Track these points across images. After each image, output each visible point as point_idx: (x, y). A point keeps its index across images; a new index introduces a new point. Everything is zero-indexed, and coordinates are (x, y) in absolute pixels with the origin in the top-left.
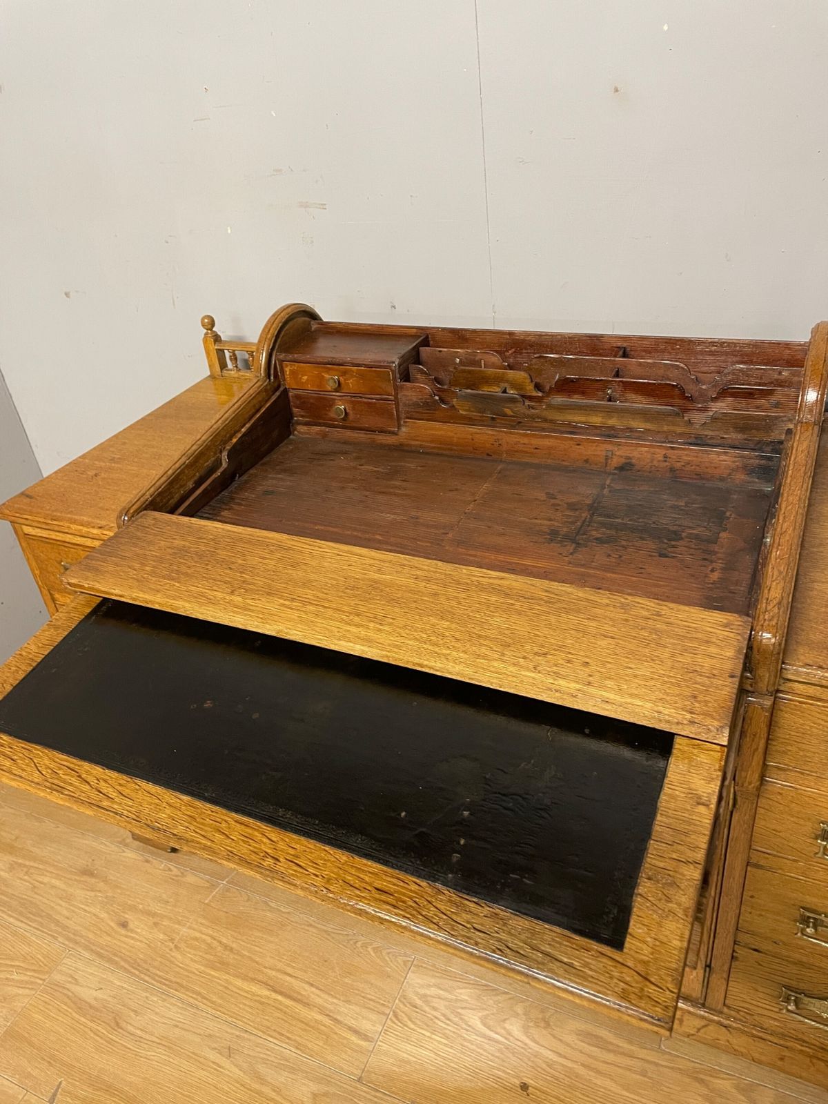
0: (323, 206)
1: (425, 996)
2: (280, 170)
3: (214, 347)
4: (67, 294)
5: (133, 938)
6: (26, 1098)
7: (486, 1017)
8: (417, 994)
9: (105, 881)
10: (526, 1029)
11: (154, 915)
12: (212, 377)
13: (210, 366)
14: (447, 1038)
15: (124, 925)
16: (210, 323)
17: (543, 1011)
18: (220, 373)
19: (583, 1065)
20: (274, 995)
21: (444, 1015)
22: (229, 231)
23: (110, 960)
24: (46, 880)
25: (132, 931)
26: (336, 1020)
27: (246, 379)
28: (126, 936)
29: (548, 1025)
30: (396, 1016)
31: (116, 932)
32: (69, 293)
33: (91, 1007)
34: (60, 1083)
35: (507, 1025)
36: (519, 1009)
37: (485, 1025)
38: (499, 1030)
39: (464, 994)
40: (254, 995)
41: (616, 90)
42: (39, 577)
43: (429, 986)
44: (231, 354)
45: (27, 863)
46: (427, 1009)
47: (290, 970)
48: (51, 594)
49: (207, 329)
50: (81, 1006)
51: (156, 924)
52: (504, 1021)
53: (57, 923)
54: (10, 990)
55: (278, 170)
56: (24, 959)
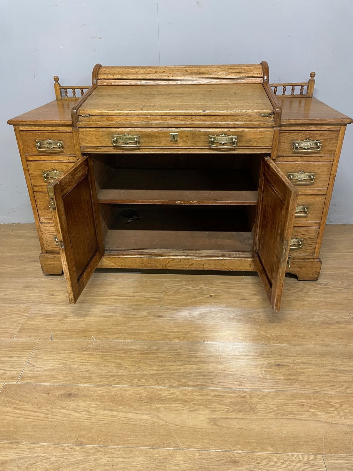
0: (100, 38)
1: (172, 286)
3: (58, 88)
5: (59, 297)
6: (40, 341)
7: (192, 286)
8: (169, 286)
9: (37, 287)
10: (205, 286)
12: (57, 100)
13: (56, 96)
14: (183, 292)
15: (53, 295)
16: (56, 79)
17: (208, 281)
18: (60, 98)
19: (225, 288)
20: (121, 297)
21: (180, 288)
22: (62, 47)
23: (52, 304)
24: (10, 292)
26: (145, 297)
27: (72, 100)
28: (55, 297)
29: (211, 283)
30: (165, 292)
31: (51, 297)
33: (52, 315)
34: (52, 334)
35: (199, 286)
36: (201, 282)
37: (193, 287)
38: (197, 287)
39: (183, 283)
40: (114, 299)
41: (198, 3)
42: (22, 150)
43: (172, 284)
44: (66, 91)
46: (174, 288)
47: (123, 291)
48: (26, 157)
49: (56, 81)
52: (198, 285)
53: (23, 300)
54: (14, 320)
55: (84, 25)
56: (15, 311)
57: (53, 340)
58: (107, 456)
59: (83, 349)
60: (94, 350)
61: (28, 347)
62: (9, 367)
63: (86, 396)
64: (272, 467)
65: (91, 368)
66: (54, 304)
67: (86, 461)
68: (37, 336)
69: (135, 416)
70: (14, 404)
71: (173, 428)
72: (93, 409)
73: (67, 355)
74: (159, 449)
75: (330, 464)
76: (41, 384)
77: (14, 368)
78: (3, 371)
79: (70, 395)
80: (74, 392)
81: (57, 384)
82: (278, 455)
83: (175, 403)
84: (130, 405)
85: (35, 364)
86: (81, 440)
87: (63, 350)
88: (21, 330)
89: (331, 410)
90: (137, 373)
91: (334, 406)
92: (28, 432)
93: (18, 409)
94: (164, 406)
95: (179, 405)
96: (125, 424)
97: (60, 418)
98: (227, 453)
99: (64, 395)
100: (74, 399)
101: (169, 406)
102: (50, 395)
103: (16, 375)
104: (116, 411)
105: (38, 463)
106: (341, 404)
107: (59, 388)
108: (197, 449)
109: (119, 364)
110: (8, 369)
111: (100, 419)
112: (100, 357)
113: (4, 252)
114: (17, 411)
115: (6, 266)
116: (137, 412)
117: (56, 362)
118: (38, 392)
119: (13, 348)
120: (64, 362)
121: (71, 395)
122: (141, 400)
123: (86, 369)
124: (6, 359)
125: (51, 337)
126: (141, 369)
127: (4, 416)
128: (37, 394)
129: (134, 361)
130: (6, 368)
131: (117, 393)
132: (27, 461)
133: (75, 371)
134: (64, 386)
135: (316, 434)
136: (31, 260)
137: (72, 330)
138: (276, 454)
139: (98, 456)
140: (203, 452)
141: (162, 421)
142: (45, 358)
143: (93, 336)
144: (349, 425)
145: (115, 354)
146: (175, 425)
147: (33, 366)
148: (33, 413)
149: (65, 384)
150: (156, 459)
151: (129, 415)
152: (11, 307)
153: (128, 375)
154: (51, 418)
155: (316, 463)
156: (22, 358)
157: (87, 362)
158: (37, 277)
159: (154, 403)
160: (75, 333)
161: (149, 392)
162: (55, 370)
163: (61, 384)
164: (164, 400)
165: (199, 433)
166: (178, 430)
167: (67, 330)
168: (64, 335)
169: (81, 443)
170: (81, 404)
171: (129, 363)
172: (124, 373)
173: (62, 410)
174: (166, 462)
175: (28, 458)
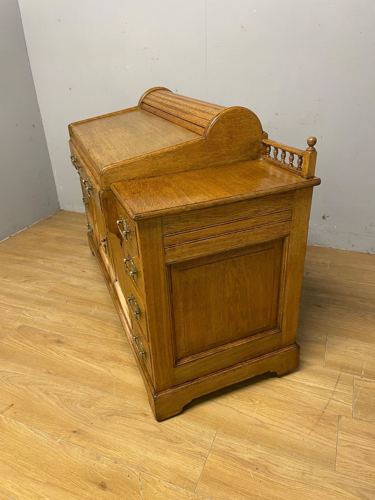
0: (158, 59)
2: (146, 48)
4: (70, 89)
6: (59, 302)
9: (76, 264)
11: (94, 270)
15: (84, 272)
22: (128, 67)
23: (80, 278)
24: (56, 264)
25: (87, 273)
31: (82, 273)
32: (71, 88)
33: (76, 286)
34: (69, 299)
41: (242, 27)
45: (49, 261)
50: (73, 286)
51: (94, 271)
53: (62, 271)
54: (49, 284)
55: (145, 48)
56: (52, 278)
57: (68, 303)
58: (61, 385)
59: (84, 314)
60: (91, 316)
61: (49, 304)
62: (30, 315)
63: (69, 345)
64: (171, 427)
65: (83, 328)
66: (82, 278)
67: (46, 384)
68: (58, 298)
69: (94, 366)
70: (21, 338)
71: (115, 381)
72: (69, 354)
73: (72, 315)
74: (98, 391)
75: (218, 440)
76: (44, 330)
77: (33, 316)
78: (25, 316)
79: (58, 342)
80: (62, 340)
81: (54, 332)
82: (182, 421)
83: (127, 366)
84: (95, 358)
85: (47, 316)
86: (50, 371)
87: (70, 311)
88: (50, 292)
89: (249, 403)
90: (113, 339)
91: (253, 401)
92: (20, 357)
93: (22, 342)
94: (118, 365)
95: (130, 368)
96: (85, 369)
97: (45, 354)
98: (144, 408)
99: (55, 340)
100: (60, 345)
101: (122, 367)
102: (46, 338)
103: (31, 320)
104: (83, 359)
105: (16, 378)
106: (261, 402)
107: (54, 335)
108: (124, 399)
109: (103, 330)
110: (29, 315)
111: (70, 362)
112: (92, 322)
113: (67, 234)
114: (20, 343)
115: (65, 245)
116: (98, 364)
117: (62, 318)
118: (39, 334)
119: (39, 303)
120: (67, 319)
121: (60, 342)
122: (105, 357)
123: (79, 328)
124: (30, 309)
125: (68, 301)
126: (117, 337)
127: (11, 344)
128: (38, 336)
129: (115, 330)
130: (27, 315)
131: (90, 349)
132: (10, 375)
133: (71, 327)
134: (58, 335)
135: (223, 416)
136: (83, 243)
137: (84, 300)
138: (180, 420)
139: (55, 384)
140: (127, 402)
141: (110, 374)
142: (56, 314)
143: (96, 307)
144: (256, 419)
145: (105, 322)
146: (119, 380)
147: (45, 317)
148: (30, 347)
149: (58, 334)
150: (91, 397)
151: (90, 365)
152: (51, 275)
153: (106, 339)
154: (39, 353)
155: (208, 436)
156: (41, 311)
157: (82, 324)
158: (81, 257)
159: (112, 362)
160: (85, 302)
161: (113, 354)
162: (58, 323)
163: (57, 333)
164: (120, 361)
165: (132, 389)
166: (118, 383)
167: (81, 299)
168: (77, 302)
169: (49, 373)
170: (63, 349)
171: (111, 331)
172: (103, 337)
173: (48, 350)
174: (97, 400)
175: (12, 373)
